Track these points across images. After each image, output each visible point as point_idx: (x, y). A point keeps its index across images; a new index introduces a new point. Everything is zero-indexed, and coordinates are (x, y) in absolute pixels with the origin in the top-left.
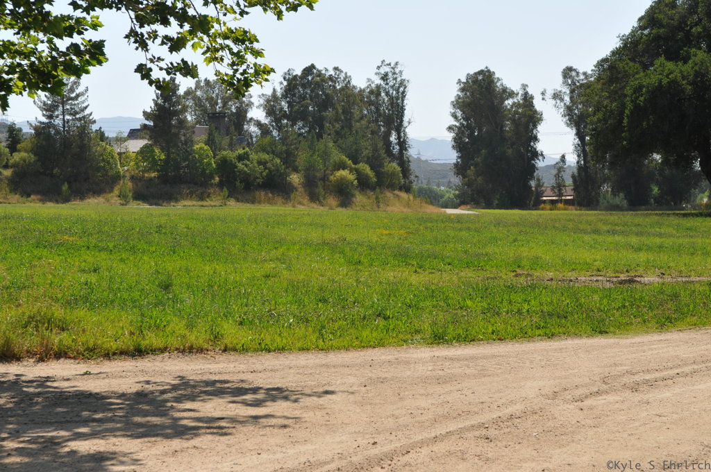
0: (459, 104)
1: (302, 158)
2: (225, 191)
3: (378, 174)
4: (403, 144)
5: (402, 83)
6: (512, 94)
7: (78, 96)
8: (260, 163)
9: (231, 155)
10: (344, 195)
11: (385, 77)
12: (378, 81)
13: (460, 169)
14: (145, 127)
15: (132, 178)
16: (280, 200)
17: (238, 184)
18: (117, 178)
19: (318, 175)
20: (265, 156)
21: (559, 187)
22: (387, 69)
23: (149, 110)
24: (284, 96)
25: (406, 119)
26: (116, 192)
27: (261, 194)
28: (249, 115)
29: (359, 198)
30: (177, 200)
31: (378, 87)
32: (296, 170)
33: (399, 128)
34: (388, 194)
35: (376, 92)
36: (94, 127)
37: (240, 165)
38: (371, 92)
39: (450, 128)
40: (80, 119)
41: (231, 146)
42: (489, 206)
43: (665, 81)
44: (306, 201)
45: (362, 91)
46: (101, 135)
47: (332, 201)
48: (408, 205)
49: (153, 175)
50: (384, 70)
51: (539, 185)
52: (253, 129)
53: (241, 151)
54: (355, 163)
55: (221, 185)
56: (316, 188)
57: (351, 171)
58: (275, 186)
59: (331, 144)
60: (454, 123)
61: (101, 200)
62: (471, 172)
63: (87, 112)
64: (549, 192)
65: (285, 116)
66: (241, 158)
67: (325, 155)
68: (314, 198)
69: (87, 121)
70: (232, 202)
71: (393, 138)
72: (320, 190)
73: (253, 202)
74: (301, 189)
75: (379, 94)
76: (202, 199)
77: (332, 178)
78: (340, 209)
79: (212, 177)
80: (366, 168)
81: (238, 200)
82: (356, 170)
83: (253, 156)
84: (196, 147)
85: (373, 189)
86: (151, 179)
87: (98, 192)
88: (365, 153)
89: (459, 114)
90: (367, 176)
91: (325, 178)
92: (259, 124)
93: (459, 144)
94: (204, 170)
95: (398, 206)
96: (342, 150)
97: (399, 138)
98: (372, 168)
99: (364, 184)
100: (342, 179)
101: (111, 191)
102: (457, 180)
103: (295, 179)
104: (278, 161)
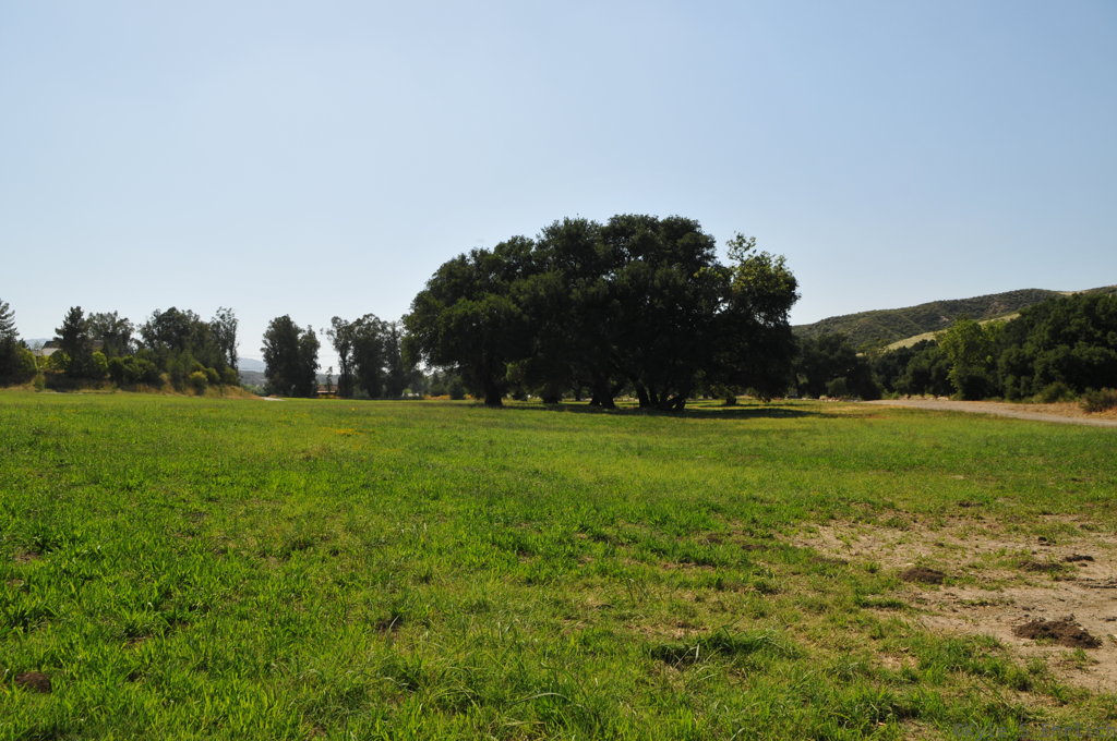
0: (269, 335)
1: (170, 363)
2: (115, 384)
3: (222, 375)
4: (234, 358)
5: (234, 321)
6: (300, 331)
7: (7, 316)
8: (140, 365)
9: (120, 360)
10: (198, 387)
11: (222, 317)
12: (219, 319)
13: (268, 374)
14: (56, 339)
15: (46, 373)
16: (154, 390)
17: (124, 379)
18: (34, 373)
19: (181, 374)
20: (144, 361)
21: (329, 385)
22: (224, 312)
23: (60, 328)
24: (155, 326)
25: (236, 342)
26: (33, 382)
27: (141, 386)
28: (131, 336)
29: (209, 390)
30: (78, 389)
31: (218, 323)
32: (166, 371)
33: (232, 348)
34: (228, 388)
35: (217, 325)
36: (18, 338)
37: (126, 367)
38: (214, 325)
39: (262, 349)
40: (7, 332)
41: (120, 354)
42: (286, 395)
43: (470, 313)
44: (172, 391)
45: (207, 325)
46: (23, 343)
47: (191, 391)
48: (241, 395)
49: (62, 371)
50: (221, 313)
51: (317, 384)
52: (135, 346)
53: (127, 357)
54: (206, 367)
55: (111, 379)
56: (180, 383)
57: (204, 372)
58: (150, 381)
59: (190, 355)
60: (264, 346)
61: (21, 388)
62: (277, 375)
63: (13, 327)
64: (323, 387)
65: (156, 337)
66: (126, 362)
67: (186, 362)
68: (178, 389)
69: (13, 333)
70: (119, 391)
71: (228, 353)
72: (182, 384)
73: (134, 391)
74: (169, 383)
75: (219, 326)
76: (97, 388)
77: (191, 376)
78: (198, 397)
79: (104, 374)
80: (213, 371)
81: (123, 389)
82: (207, 372)
83: (136, 361)
84: (94, 354)
85: (218, 384)
86: (59, 375)
87: (18, 382)
88: (213, 361)
89: (268, 342)
90: (214, 376)
91: (185, 377)
92: (138, 342)
93: (267, 357)
94: (99, 370)
95: (233, 397)
96: (198, 359)
97: (231, 353)
98: (218, 371)
99: (212, 381)
100: (198, 377)
101: (29, 381)
102: (265, 380)
103: (165, 376)
104: (153, 364)
